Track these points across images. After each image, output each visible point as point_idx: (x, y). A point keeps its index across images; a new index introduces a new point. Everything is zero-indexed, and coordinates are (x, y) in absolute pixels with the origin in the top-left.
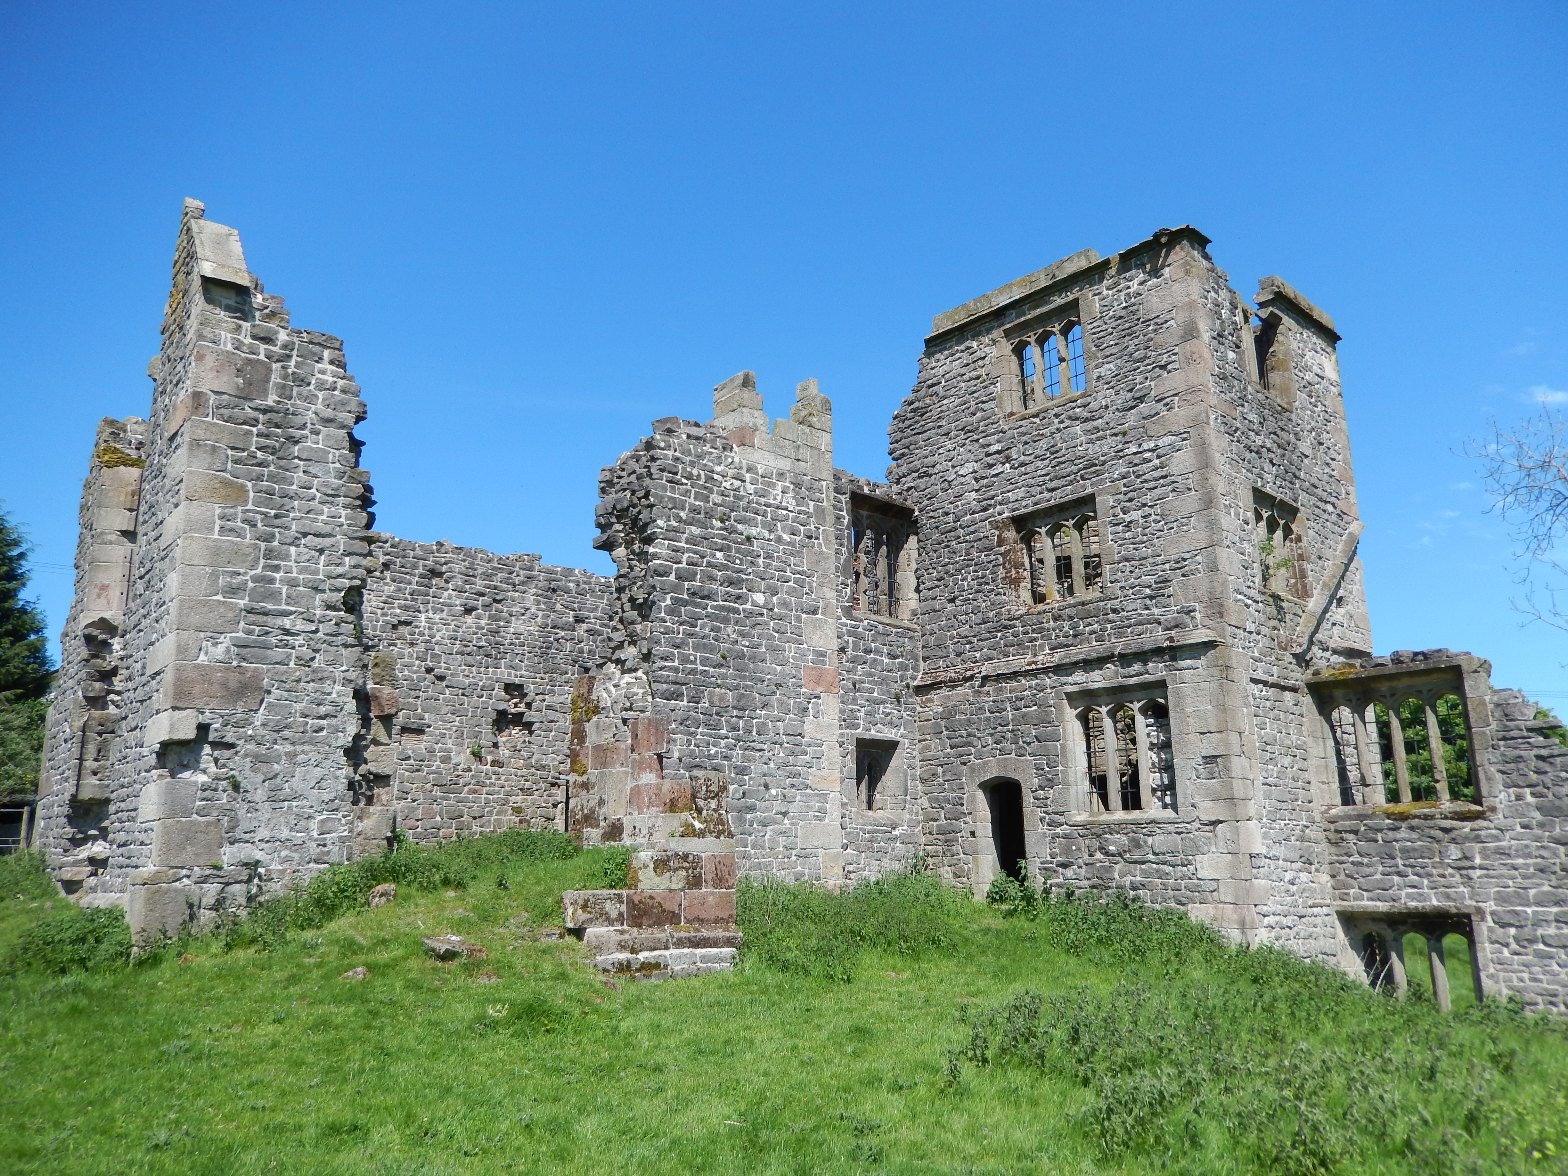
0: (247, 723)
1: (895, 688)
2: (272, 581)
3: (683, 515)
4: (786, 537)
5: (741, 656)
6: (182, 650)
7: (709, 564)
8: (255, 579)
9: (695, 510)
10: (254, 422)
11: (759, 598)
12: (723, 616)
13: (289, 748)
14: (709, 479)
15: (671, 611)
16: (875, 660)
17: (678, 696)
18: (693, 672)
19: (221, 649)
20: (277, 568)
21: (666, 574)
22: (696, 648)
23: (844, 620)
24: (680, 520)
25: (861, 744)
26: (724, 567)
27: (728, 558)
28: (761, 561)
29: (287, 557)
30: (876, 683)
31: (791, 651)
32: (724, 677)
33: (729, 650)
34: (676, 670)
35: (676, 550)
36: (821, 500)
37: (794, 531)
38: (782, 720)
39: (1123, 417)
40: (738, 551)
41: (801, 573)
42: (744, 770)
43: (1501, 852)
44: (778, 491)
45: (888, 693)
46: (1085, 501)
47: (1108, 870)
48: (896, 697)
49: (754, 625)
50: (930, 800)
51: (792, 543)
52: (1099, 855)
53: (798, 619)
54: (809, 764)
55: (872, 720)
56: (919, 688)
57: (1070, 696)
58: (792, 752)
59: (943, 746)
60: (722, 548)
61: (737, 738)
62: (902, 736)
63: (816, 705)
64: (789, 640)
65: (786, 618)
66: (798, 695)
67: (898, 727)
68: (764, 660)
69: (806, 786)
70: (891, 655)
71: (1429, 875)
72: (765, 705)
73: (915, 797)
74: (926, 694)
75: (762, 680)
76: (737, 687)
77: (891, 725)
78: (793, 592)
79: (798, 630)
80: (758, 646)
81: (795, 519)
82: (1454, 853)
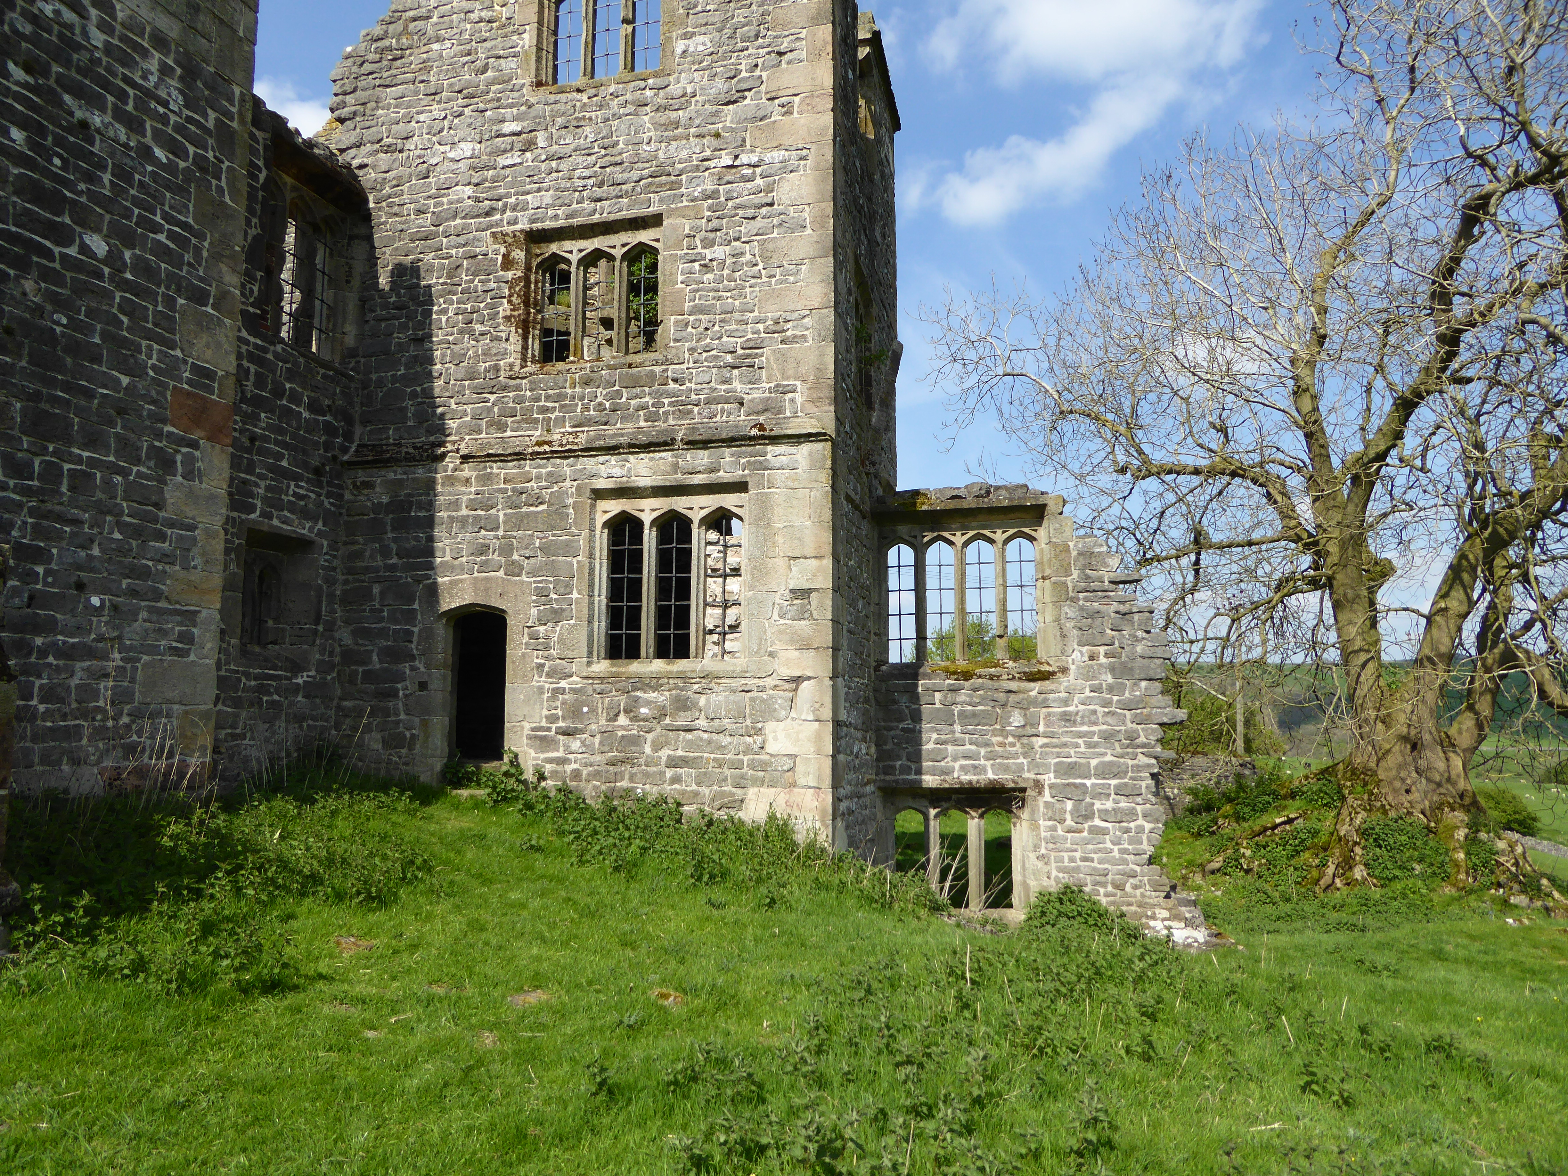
1: (314, 461)
4: (160, 153)
5: (49, 340)
11: (96, 245)
12: (16, 255)
16: (288, 410)
23: (245, 334)
25: (255, 537)
26: (26, 162)
27: (36, 146)
28: (106, 177)
30: (285, 446)
31: (151, 355)
33: (23, 323)
36: (230, 116)
37: (176, 149)
38: (125, 473)
39: (716, 114)
40: (59, 141)
41: (184, 226)
42: (40, 555)
43: (1067, 718)
44: (153, 65)
45: (305, 465)
46: (656, 220)
47: (635, 741)
48: (318, 471)
49: (82, 289)
50: (355, 633)
51: (170, 168)
52: (623, 720)
53: (170, 302)
54: (166, 558)
55: (274, 503)
56: (351, 464)
57: (599, 494)
58: (136, 532)
59: (385, 552)
60: (23, 125)
61: (27, 492)
62: (320, 533)
63: (190, 460)
64: (149, 336)
65: (149, 295)
66: (159, 435)
67: (315, 519)
68: (96, 359)
69: (158, 595)
70: (313, 407)
71: (987, 744)
72: (92, 441)
73: (330, 627)
74: (361, 476)
75: (89, 394)
76: (36, 397)
77: (305, 514)
78: (162, 251)
79: (167, 321)
80: (88, 330)
81: (178, 128)
82: (1017, 719)
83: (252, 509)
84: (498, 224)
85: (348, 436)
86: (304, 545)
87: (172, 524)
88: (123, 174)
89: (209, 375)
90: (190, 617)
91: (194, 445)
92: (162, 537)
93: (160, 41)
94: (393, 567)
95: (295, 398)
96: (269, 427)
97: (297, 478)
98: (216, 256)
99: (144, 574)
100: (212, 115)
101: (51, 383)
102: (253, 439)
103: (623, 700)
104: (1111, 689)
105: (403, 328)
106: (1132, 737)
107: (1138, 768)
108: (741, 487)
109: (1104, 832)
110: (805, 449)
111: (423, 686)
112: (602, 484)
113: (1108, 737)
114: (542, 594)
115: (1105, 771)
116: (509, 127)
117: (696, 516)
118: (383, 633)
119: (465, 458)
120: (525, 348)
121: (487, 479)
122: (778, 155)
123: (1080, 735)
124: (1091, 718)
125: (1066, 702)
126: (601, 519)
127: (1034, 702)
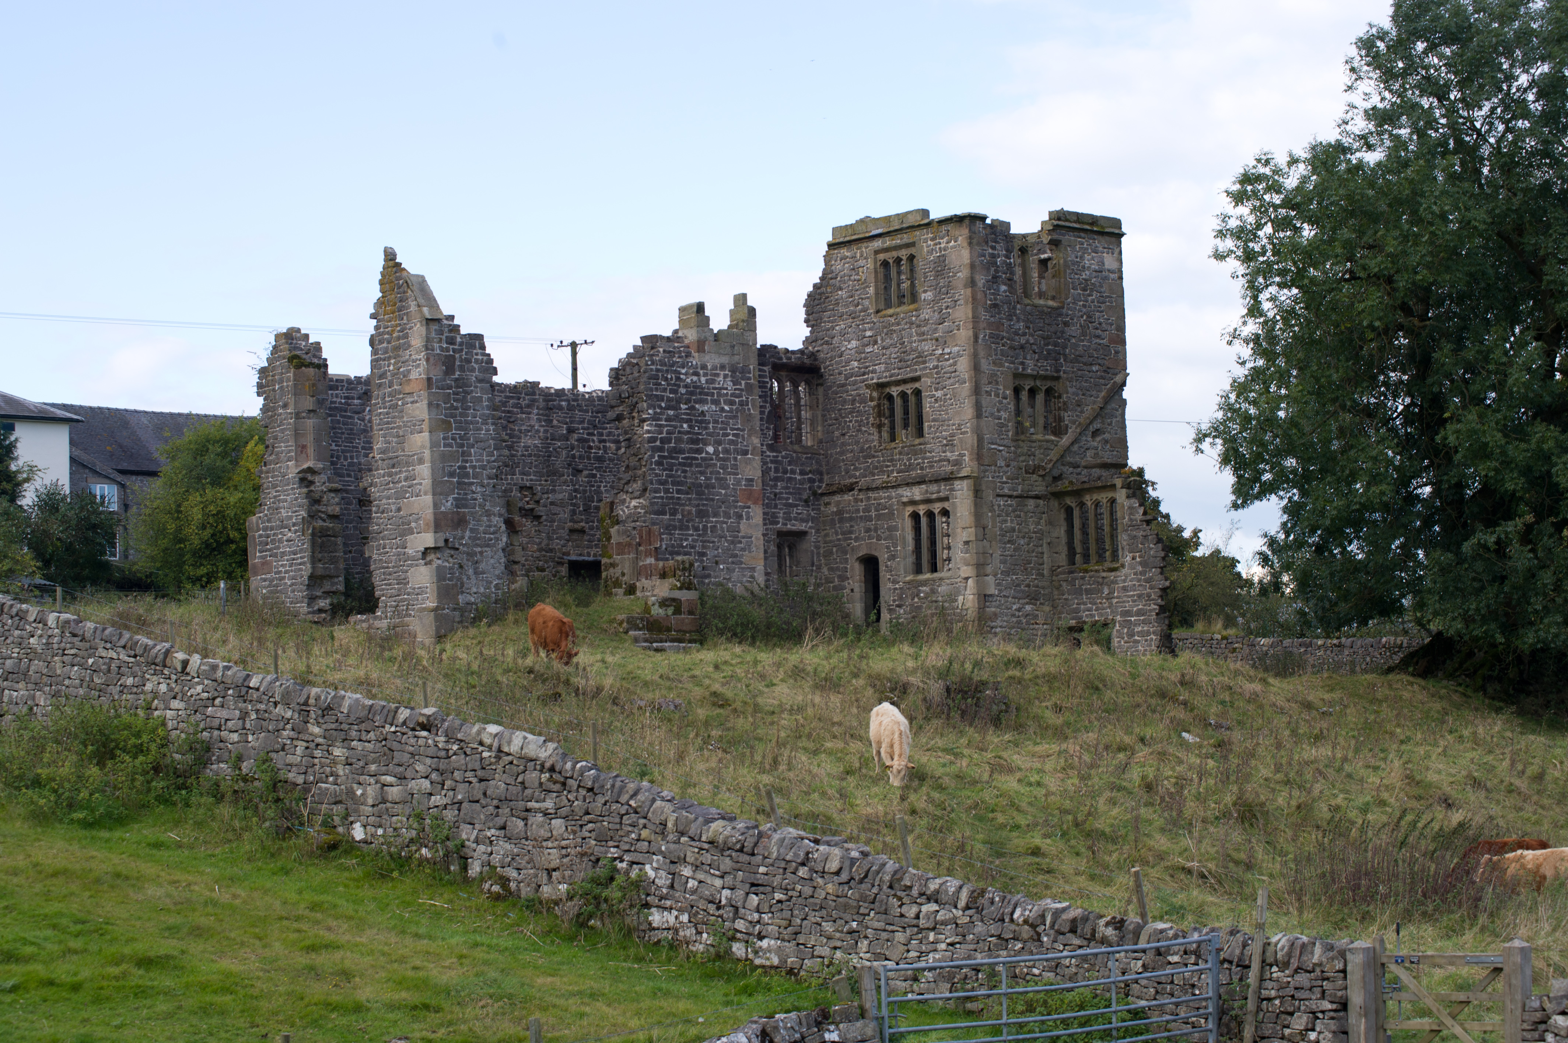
0: (463, 538)
1: (805, 496)
2: (466, 468)
3: (663, 405)
4: (727, 408)
5: (700, 485)
6: (436, 505)
7: (679, 432)
8: (459, 467)
9: (669, 400)
10: (450, 388)
11: (710, 449)
12: (689, 462)
13: (479, 549)
14: (678, 379)
15: (659, 463)
16: (790, 478)
17: (664, 514)
18: (672, 498)
19: (449, 503)
20: (467, 461)
21: (655, 442)
22: (673, 484)
23: (768, 453)
24: (660, 407)
25: (780, 534)
26: (688, 433)
27: (690, 427)
28: (711, 426)
29: (470, 455)
30: (790, 493)
31: (731, 479)
32: (690, 499)
33: (693, 483)
34: (662, 498)
35: (661, 426)
36: (749, 379)
37: (732, 403)
38: (726, 523)
39: (936, 329)
40: (697, 421)
41: (737, 429)
42: (703, 554)
43: (1125, 589)
44: (721, 378)
45: (800, 499)
46: (916, 379)
47: (920, 608)
48: (806, 501)
49: (707, 466)
50: (829, 569)
51: (731, 411)
52: (916, 600)
53: (735, 459)
54: (743, 550)
55: (788, 518)
56: (822, 494)
57: (905, 504)
58: (733, 542)
59: (837, 534)
60: (687, 421)
61: (699, 535)
62: (811, 528)
63: (748, 513)
64: (730, 474)
65: (727, 459)
66: (736, 507)
67: (807, 522)
68: (714, 488)
69: (741, 563)
70: (802, 473)
71: (1095, 604)
72: (716, 515)
73: (819, 567)
74: (826, 499)
75: (713, 500)
76: (698, 505)
77: (802, 520)
78: (732, 442)
79: (735, 467)
80: (710, 479)
81: (732, 395)
82: (1106, 591)
83: (778, 523)
84: (867, 380)
85: (821, 481)
86: (802, 534)
87: (743, 537)
88: (716, 422)
89: (752, 480)
90: (753, 569)
91: (749, 507)
92: (740, 542)
93: (723, 367)
94: (839, 540)
95: (793, 472)
96: (783, 488)
97: (796, 506)
98: (750, 436)
99: (736, 556)
100: (743, 382)
101: (702, 499)
102: (775, 495)
103: (915, 591)
104: (1141, 573)
105: (838, 429)
106: (1149, 595)
107: (1151, 611)
108: (946, 499)
109: (1138, 642)
110: (965, 482)
111: (852, 590)
112: (905, 499)
113: (1140, 596)
114: (888, 547)
115: (1139, 613)
116: (868, 333)
117: (936, 511)
118: (838, 569)
119: (860, 490)
120: (881, 437)
121: (869, 498)
122: (956, 349)
123: (1129, 596)
124: (1133, 588)
125: (1124, 581)
126: (907, 514)
127: (1113, 582)
